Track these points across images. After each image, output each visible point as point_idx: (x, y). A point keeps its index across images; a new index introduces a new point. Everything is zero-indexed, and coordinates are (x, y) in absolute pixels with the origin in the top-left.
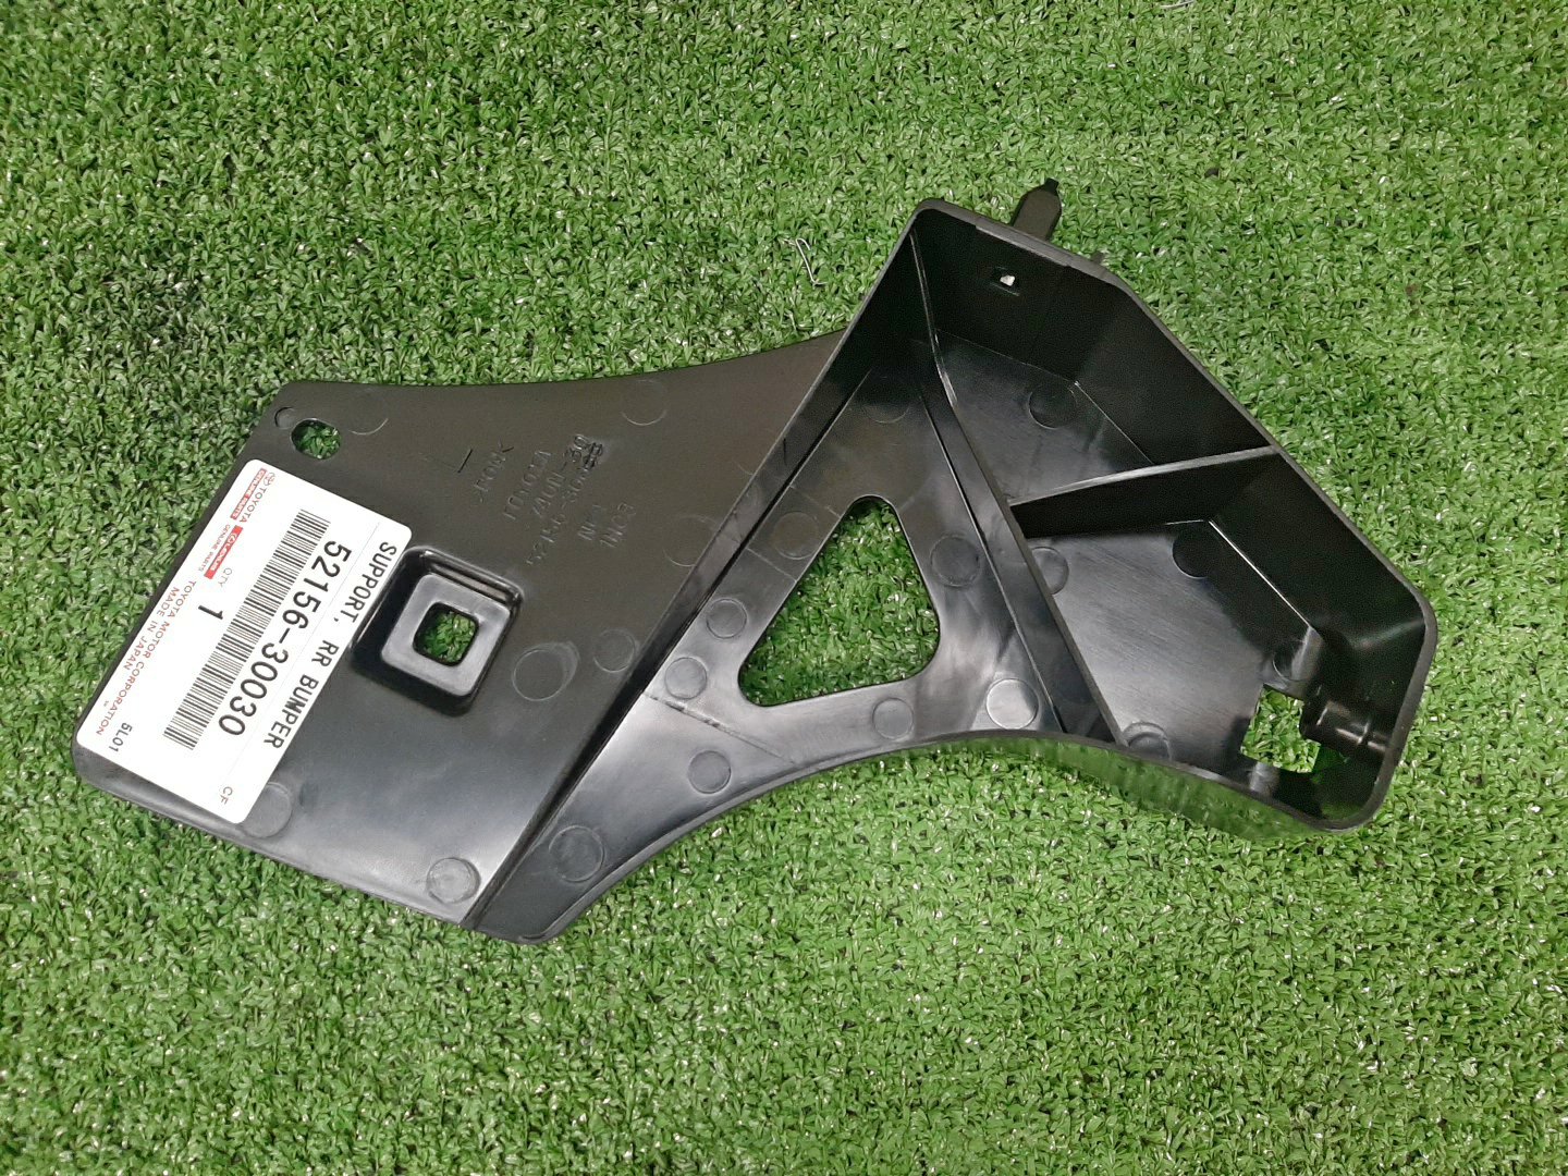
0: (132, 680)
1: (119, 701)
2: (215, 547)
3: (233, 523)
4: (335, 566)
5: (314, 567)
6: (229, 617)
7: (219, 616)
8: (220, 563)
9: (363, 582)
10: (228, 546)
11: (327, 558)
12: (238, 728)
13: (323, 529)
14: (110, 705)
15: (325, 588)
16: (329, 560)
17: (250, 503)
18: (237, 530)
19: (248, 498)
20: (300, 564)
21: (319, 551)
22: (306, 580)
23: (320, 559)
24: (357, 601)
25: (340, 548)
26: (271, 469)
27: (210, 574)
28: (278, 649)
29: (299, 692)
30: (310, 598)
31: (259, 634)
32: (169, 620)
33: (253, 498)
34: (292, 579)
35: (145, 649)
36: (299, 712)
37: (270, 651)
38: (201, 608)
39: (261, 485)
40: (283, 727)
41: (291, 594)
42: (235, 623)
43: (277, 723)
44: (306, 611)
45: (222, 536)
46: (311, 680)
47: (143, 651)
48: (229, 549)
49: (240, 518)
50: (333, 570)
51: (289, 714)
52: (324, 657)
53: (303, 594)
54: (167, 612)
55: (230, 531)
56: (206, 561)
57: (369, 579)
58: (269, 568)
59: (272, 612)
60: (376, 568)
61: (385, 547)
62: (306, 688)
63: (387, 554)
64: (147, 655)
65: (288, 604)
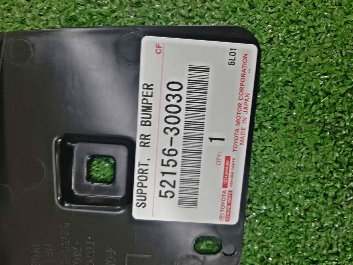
0: (242, 89)
1: (243, 76)
2: (232, 173)
3: (229, 188)
4: (164, 186)
5: (175, 182)
6: (206, 140)
7: (211, 139)
8: (225, 166)
9: (145, 183)
10: (225, 176)
11: (170, 189)
12: (171, 86)
13: (181, 203)
14: (247, 71)
15: (163, 173)
16: (168, 188)
17: (226, 202)
18: (225, 186)
19: (228, 204)
20: (182, 180)
21: (176, 190)
22: (175, 174)
23: (174, 187)
24: (142, 173)
25: (166, 196)
26: (224, 222)
27: (228, 158)
28: (171, 134)
29: (148, 116)
30: (168, 165)
31: (185, 138)
32: (237, 127)
33: (225, 205)
34: (183, 171)
35: (242, 108)
36: (143, 107)
37: (175, 131)
38: (223, 140)
39: (224, 213)
40: (147, 96)
41: (179, 164)
42: (201, 138)
43: (151, 96)
44: (166, 158)
45: (232, 180)
46: (145, 125)
47: (243, 106)
48: (225, 175)
49: (227, 192)
50: (164, 184)
51: (147, 103)
52: (144, 139)
53: (173, 166)
54: (240, 131)
55: (229, 184)
56: (233, 164)
57: (142, 186)
58: (198, 172)
59: (184, 151)
60: (142, 193)
61: (143, 205)
62: (146, 120)
63: (140, 202)
64: (240, 105)
65: (178, 158)
